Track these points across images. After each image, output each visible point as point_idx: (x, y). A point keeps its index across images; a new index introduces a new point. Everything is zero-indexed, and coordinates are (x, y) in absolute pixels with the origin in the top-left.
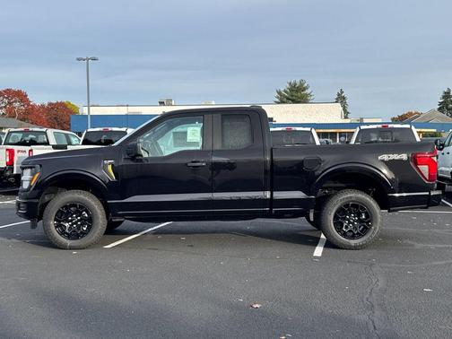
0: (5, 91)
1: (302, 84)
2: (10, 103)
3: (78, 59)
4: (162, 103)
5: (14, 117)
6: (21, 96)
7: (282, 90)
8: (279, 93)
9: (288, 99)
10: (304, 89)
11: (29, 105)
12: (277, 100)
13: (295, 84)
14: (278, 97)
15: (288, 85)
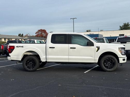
0: (40, 30)
1: (128, 24)
3: (71, 19)
6: (44, 31)
7: (121, 26)
8: (121, 27)
9: (123, 28)
10: (129, 25)
12: (120, 29)
13: (126, 24)
14: (120, 28)
15: (123, 24)
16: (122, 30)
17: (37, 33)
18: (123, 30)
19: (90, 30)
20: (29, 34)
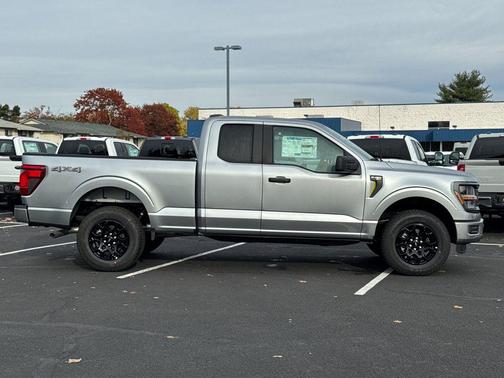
0: (97, 92)
1: (474, 77)
2: (102, 106)
3: (216, 49)
4: (297, 104)
5: (106, 123)
6: (115, 97)
7: (447, 84)
8: (443, 89)
9: (454, 96)
10: (478, 83)
11: (124, 108)
12: (440, 98)
13: (465, 77)
14: (441, 95)
15: (455, 79)
16: (450, 102)
17: (80, 102)
18: (453, 102)
19: (310, 100)
20: (45, 110)
